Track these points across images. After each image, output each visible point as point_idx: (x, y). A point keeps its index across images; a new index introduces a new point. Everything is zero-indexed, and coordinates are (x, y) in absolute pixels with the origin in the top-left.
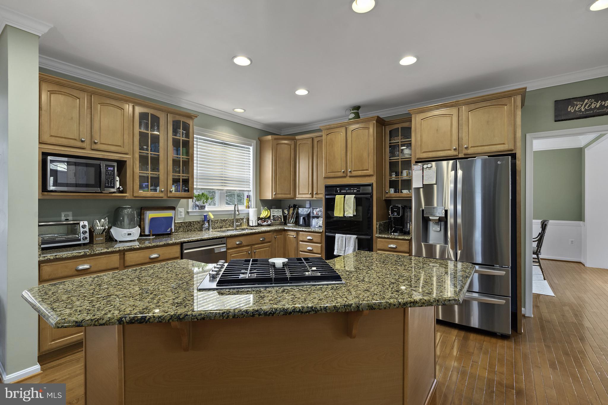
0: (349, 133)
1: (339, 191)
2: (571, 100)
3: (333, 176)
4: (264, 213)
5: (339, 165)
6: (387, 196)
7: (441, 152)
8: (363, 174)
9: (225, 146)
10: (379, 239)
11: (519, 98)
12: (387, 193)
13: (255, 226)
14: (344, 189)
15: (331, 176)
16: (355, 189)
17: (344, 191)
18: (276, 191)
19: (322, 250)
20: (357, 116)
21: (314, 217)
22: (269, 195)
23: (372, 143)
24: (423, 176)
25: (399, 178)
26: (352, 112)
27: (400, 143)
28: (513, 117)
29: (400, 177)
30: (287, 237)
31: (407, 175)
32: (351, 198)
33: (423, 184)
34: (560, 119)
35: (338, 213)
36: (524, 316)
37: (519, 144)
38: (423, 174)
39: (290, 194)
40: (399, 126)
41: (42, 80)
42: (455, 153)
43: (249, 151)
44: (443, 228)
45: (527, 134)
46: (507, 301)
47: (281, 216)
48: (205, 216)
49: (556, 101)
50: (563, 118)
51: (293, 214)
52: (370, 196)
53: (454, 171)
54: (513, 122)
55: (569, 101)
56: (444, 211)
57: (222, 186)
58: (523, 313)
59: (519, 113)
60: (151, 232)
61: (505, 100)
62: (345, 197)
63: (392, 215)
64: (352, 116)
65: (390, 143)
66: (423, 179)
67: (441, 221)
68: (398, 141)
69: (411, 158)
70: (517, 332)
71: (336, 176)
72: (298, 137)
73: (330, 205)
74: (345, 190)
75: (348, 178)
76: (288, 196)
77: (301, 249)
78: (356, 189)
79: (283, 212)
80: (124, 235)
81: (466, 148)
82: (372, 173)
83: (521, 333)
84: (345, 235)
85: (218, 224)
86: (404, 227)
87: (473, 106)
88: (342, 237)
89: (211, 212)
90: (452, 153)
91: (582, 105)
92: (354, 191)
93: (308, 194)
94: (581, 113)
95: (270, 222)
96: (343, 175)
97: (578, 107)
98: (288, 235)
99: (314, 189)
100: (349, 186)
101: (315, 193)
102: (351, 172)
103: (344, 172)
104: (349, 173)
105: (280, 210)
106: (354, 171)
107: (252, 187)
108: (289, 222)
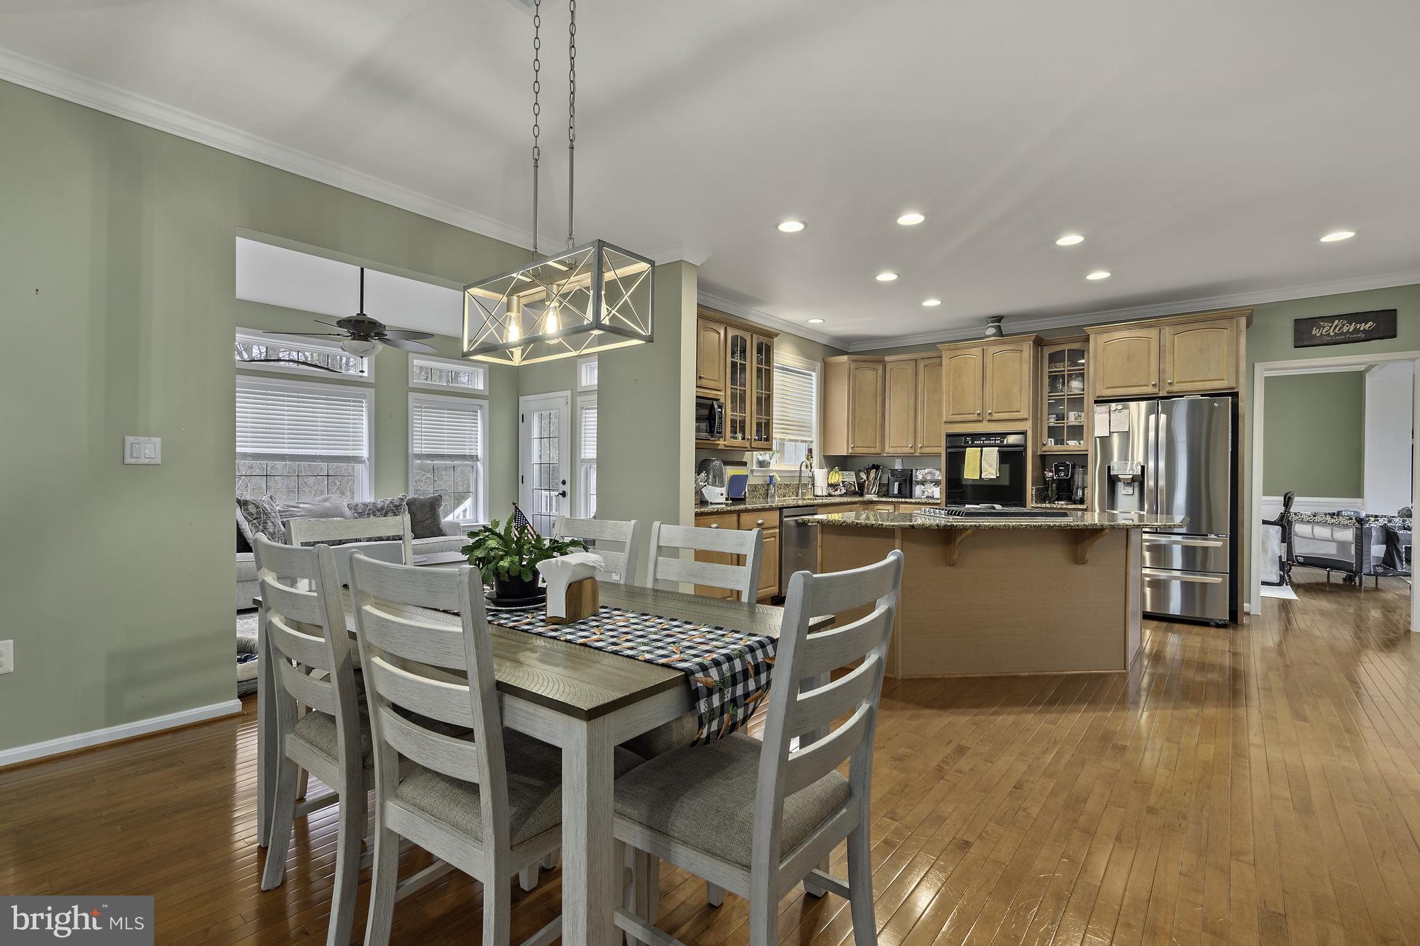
0: (989, 358)
1: (970, 442)
2: (1317, 320)
3: (961, 420)
4: (833, 477)
5: (972, 405)
6: (1044, 449)
7: (1134, 388)
8: (1011, 418)
9: (785, 373)
11: (1243, 321)
12: (1045, 445)
13: (826, 496)
14: (977, 439)
15: (958, 420)
18: (853, 442)
20: (1000, 333)
21: (918, 483)
22: (841, 449)
23: (1027, 372)
24: (1110, 421)
25: (1064, 423)
26: (991, 324)
27: (1066, 373)
28: (1235, 345)
29: (1065, 421)
31: (1076, 419)
32: (992, 452)
33: (1110, 432)
34: (1302, 344)
35: (970, 473)
36: (1248, 614)
37: (1242, 380)
38: (1110, 418)
39: (875, 447)
40: (1066, 347)
41: (700, 316)
42: (1155, 390)
43: (811, 379)
44: (1137, 490)
45: (1255, 364)
46: (1224, 578)
47: (852, 482)
48: (771, 478)
49: (1296, 320)
50: (1305, 344)
51: (876, 479)
52: (1022, 448)
53: (1154, 415)
54: (1235, 351)
55: (1314, 321)
56: (1140, 467)
57: (783, 433)
58: (1246, 610)
59: (1243, 340)
61: (1225, 323)
62: (981, 451)
63: (1056, 476)
64: (992, 331)
65: (1049, 372)
66: (1110, 425)
67: (1134, 482)
68: (1063, 369)
69: (1083, 394)
70: (1237, 623)
71: (965, 419)
72: (887, 358)
73: (955, 461)
74: (980, 441)
75: (985, 423)
76: (873, 451)
78: (998, 438)
79: (857, 476)
80: (717, 495)
81: (1170, 384)
82: (1025, 416)
83: (1243, 625)
85: (781, 490)
86: (1072, 494)
87: (1180, 328)
90: (1149, 390)
91: (1331, 327)
92: (997, 442)
93: (907, 447)
94: (1330, 338)
95: (844, 491)
96: (978, 418)
97: (1325, 330)
98: (878, 509)
99: (919, 440)
100: (988, 435)
101: (920, 446)
102: (990, 414)
103: (979, 414)
104: (988, 415)
105: (853, 473)
106: (996, 413)
107: (814, 437)
108: (870, 491)
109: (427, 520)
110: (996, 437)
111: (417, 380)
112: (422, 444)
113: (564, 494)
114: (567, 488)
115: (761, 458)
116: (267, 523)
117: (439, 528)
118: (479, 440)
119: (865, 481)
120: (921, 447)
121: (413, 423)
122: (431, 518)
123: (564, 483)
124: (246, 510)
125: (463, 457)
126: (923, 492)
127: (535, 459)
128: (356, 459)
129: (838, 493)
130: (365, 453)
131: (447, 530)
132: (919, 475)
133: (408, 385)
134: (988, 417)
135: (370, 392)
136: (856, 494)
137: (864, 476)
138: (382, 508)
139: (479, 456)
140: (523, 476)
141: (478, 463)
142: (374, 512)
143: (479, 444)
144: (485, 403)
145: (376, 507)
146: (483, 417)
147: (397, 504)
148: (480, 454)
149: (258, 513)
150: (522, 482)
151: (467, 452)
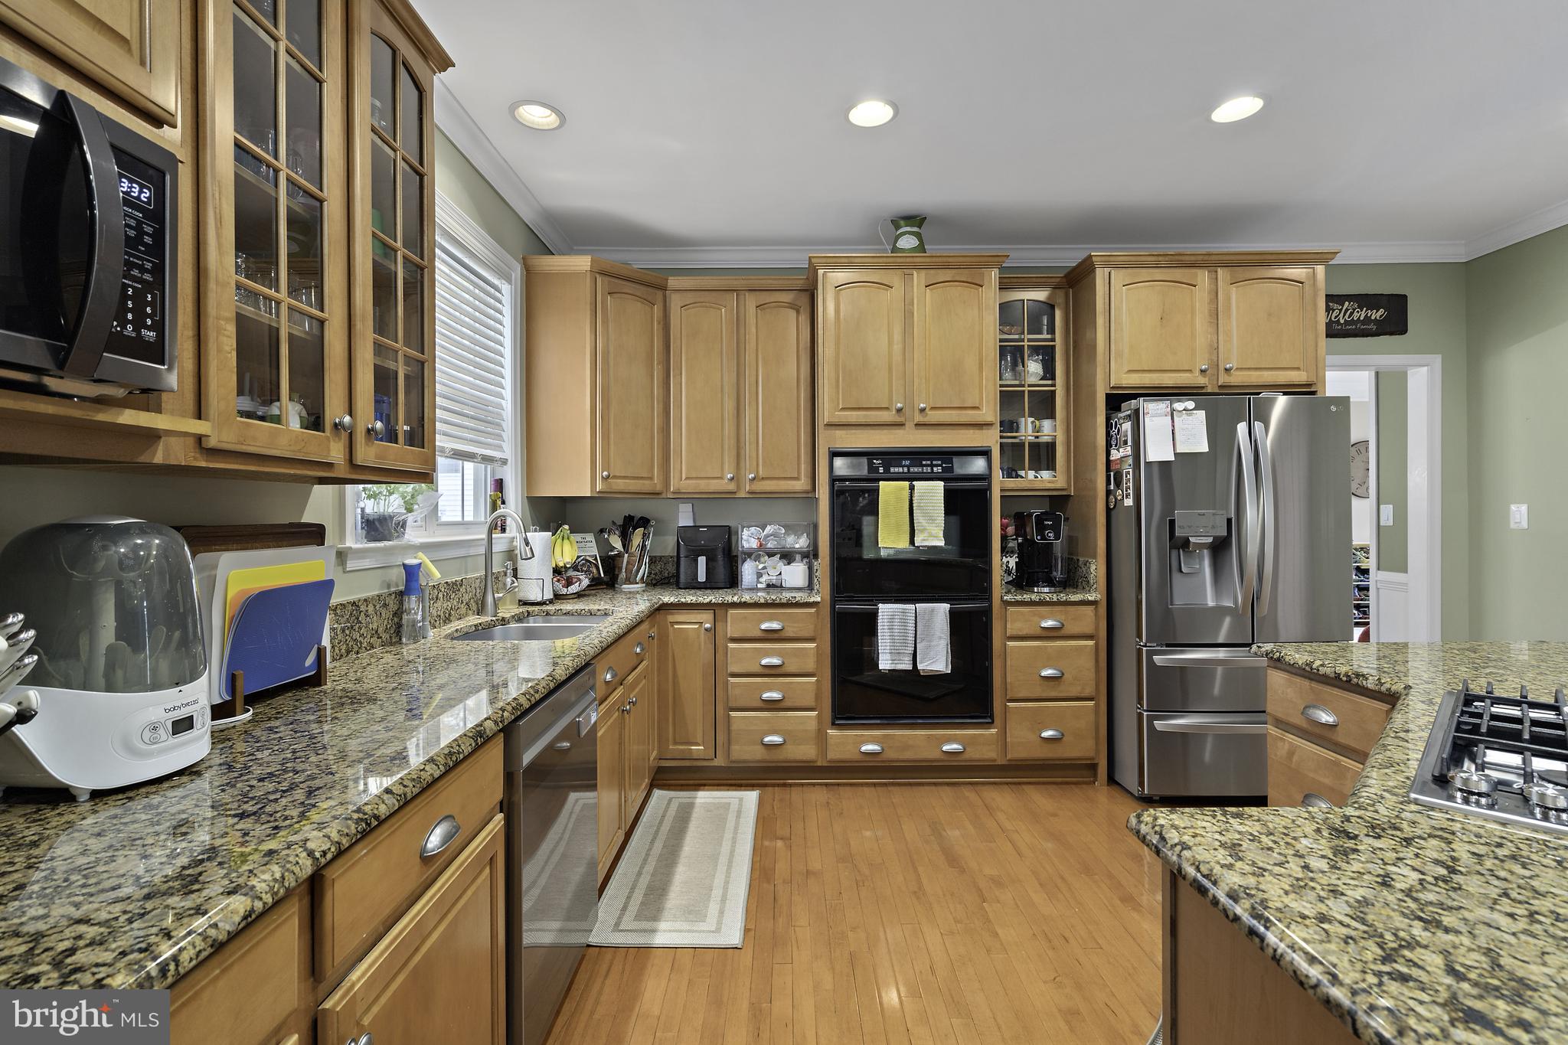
0: (917, 292)
1: (881, 470)
4: (557, 551)
5: (885, 390)
7: (1171, 375)
8: (961, 420)
10: (1011, 609)
11: (1321, 273)
14: (899, 463)
15: (854, 421)
16: (934, 462)
17: (901, 470)
19: (818, 662)
21: (749, 556)
24: (1174, 431)
26: (908, 229)
27: (1026, 343)
29: (1024, 434)
30: (671, 629)
32: (931, 490)
33: (1176, 454)
35: (892, 539)
37: (1322, 372)
38: (1173, 421)
39: (648, 478)
40: (1026, 296)
44: (1207, 564)
47: (596, 559)
48: (411, 572)
53: (1244, 423)
54: (1314, 321)
56: (1224, 521)
60: (240, 684)
62: (912, 488)
63: (1039, 538)
64: (912, 241)
66: (1174, 440)
69: (1053, 386)
71: (871, 420)
73: (854, 510)
74: (903, 466)
75: (913, 429)
76: (643, 485)
77: (734, 668)
78: (940, 462)
79: (604, 545)
80: (147, 735)
81: (1226, 370)
82: (987, 419)
84: (911, 607)
85: (439, 604)
87: (1238, 273)
88: (904, 612)
89: (425, 547)
90: (1195, 379)
91: (1341, 310)
92: (935, 469)
93: (721, 478)
94: (1339, 327)
95: (586, 582)
96: (898, 419)
97: (1334, 315)
98: (673, 623)
99: (748, 464)
100: (917, 455)
101: (751, 476)
102: (923, 410)
103: (899, 410)
104: (917, 412)
105: (590, 537)
106: (933, 408)
107: (509, 447)
108: (633, 577)
110: (932, 460)
115: (371, 507)
119: (620, 555)
120: (754, 479)
126: (759, 575)
129: (574, 588)
132: (748, 539)
134: (918, 418)
136: (601, 584)
137: (616, 543)
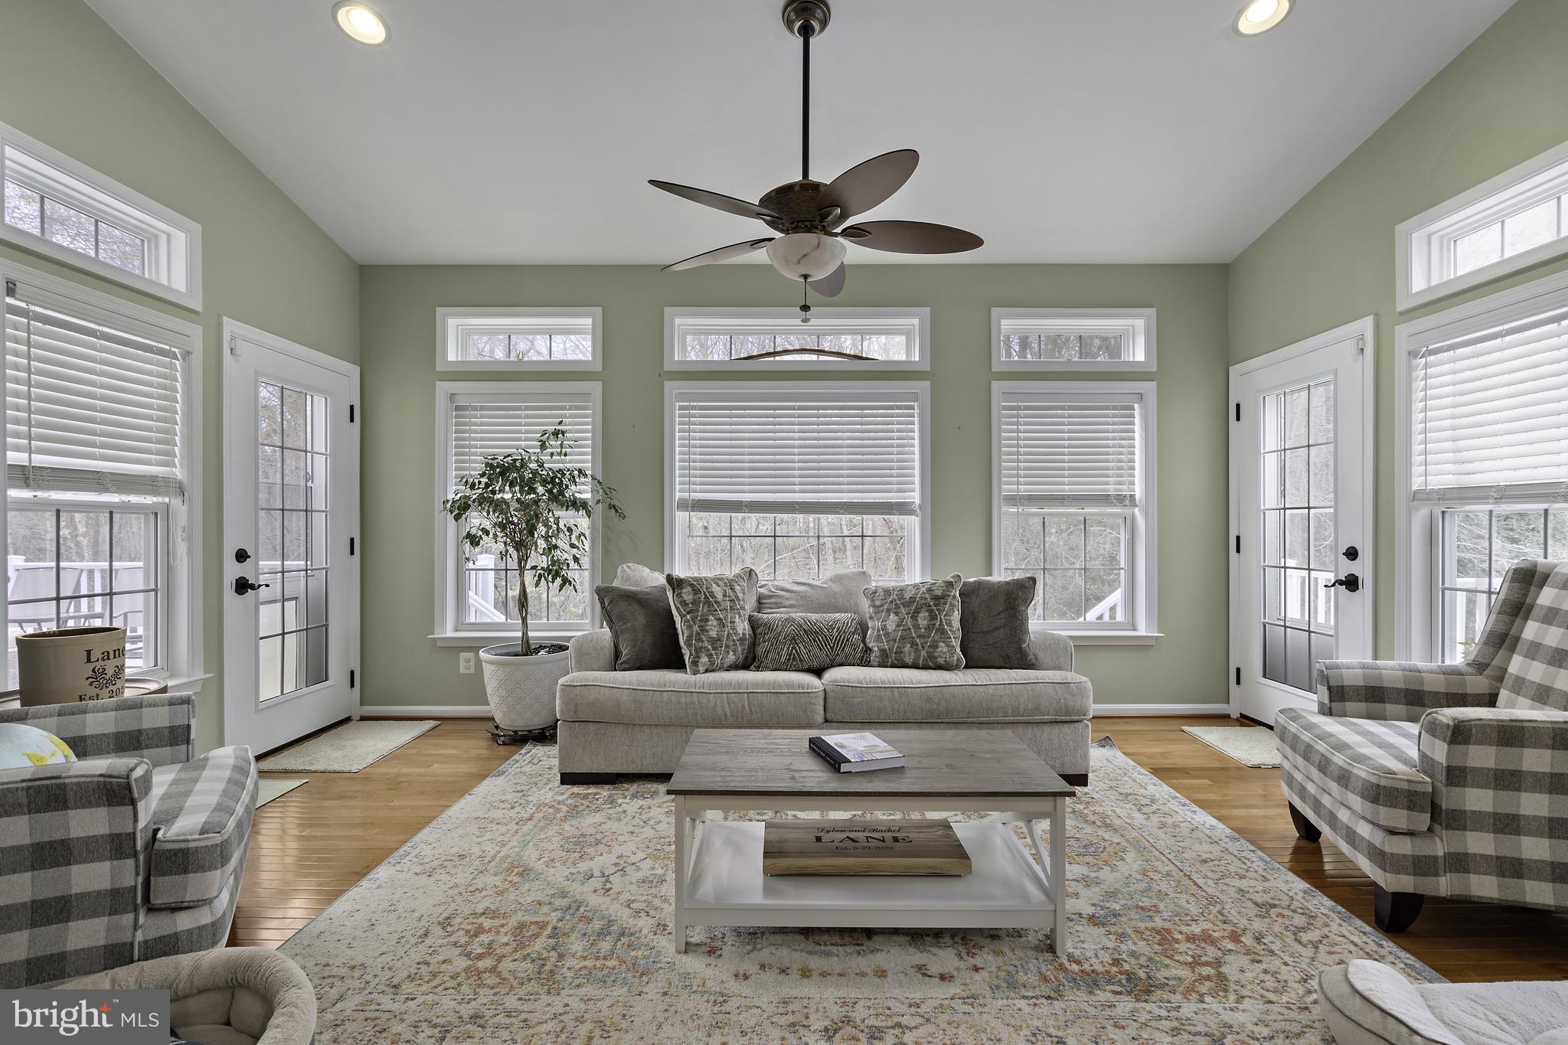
109: (996, 629)
111: (1007, 356)
112: (1018, 476)
113: (1351, 583)
114: (1362, 569)
116: (707, 620)
117: (1020, 649)
118: (1137, 465)
121: (1000, 438)
122: (1005, 626)
123: (1352, 554)
124: (680, 595)
125: (1104, 499)
127: (1270, 496)
128: (903, 508)
130: (915, 497)
131: (1041, 655)
133: (990, 369)
135: (923, 387)
138: (913, 600)
139: (1137, 497)
140: (1238, 538)
141: (1136, 510)
142: (897, 607)
143: (1137, 473)
144: (1149, 388)
145: (901, 597)
146: (1145, 418)
147: (939, 593)
148: (1139, 492)
149: (695, 602)
150: (1238, 551)
151: (1111, 490)
